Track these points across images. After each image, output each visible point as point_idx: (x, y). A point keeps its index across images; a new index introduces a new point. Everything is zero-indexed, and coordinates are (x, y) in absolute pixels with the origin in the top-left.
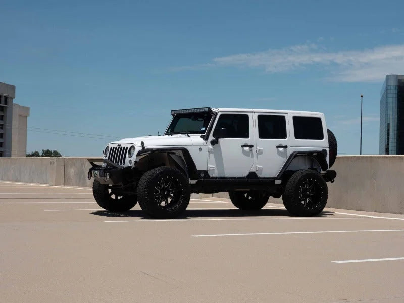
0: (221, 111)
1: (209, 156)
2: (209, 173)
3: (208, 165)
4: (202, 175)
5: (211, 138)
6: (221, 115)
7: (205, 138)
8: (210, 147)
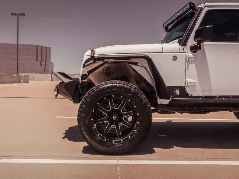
0: (208, 6)
1: (187, 67)
2: (188, 90)
3: (187, 79)
4: (177, 92)
5: (192, 42)
6: (208, 12)
7: (183, 43)
8: (190, 54)
